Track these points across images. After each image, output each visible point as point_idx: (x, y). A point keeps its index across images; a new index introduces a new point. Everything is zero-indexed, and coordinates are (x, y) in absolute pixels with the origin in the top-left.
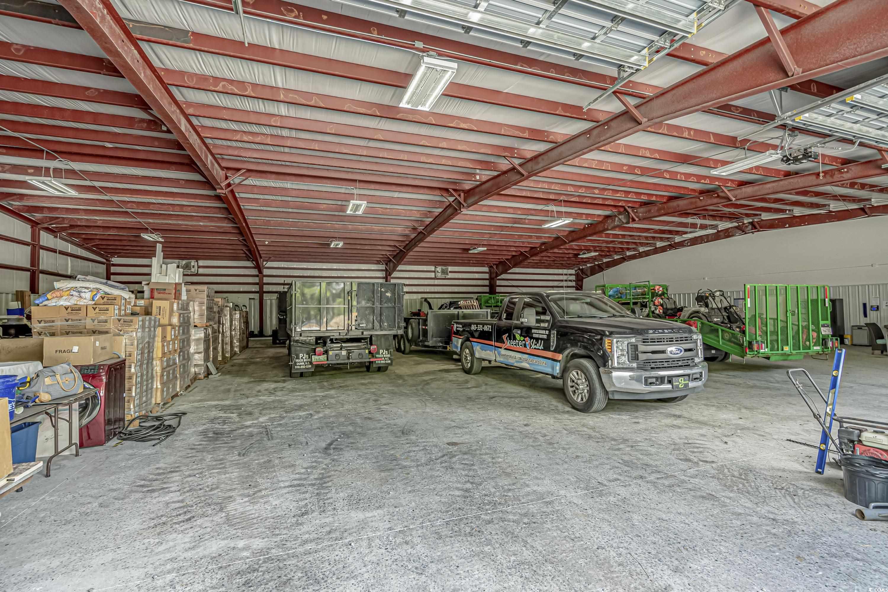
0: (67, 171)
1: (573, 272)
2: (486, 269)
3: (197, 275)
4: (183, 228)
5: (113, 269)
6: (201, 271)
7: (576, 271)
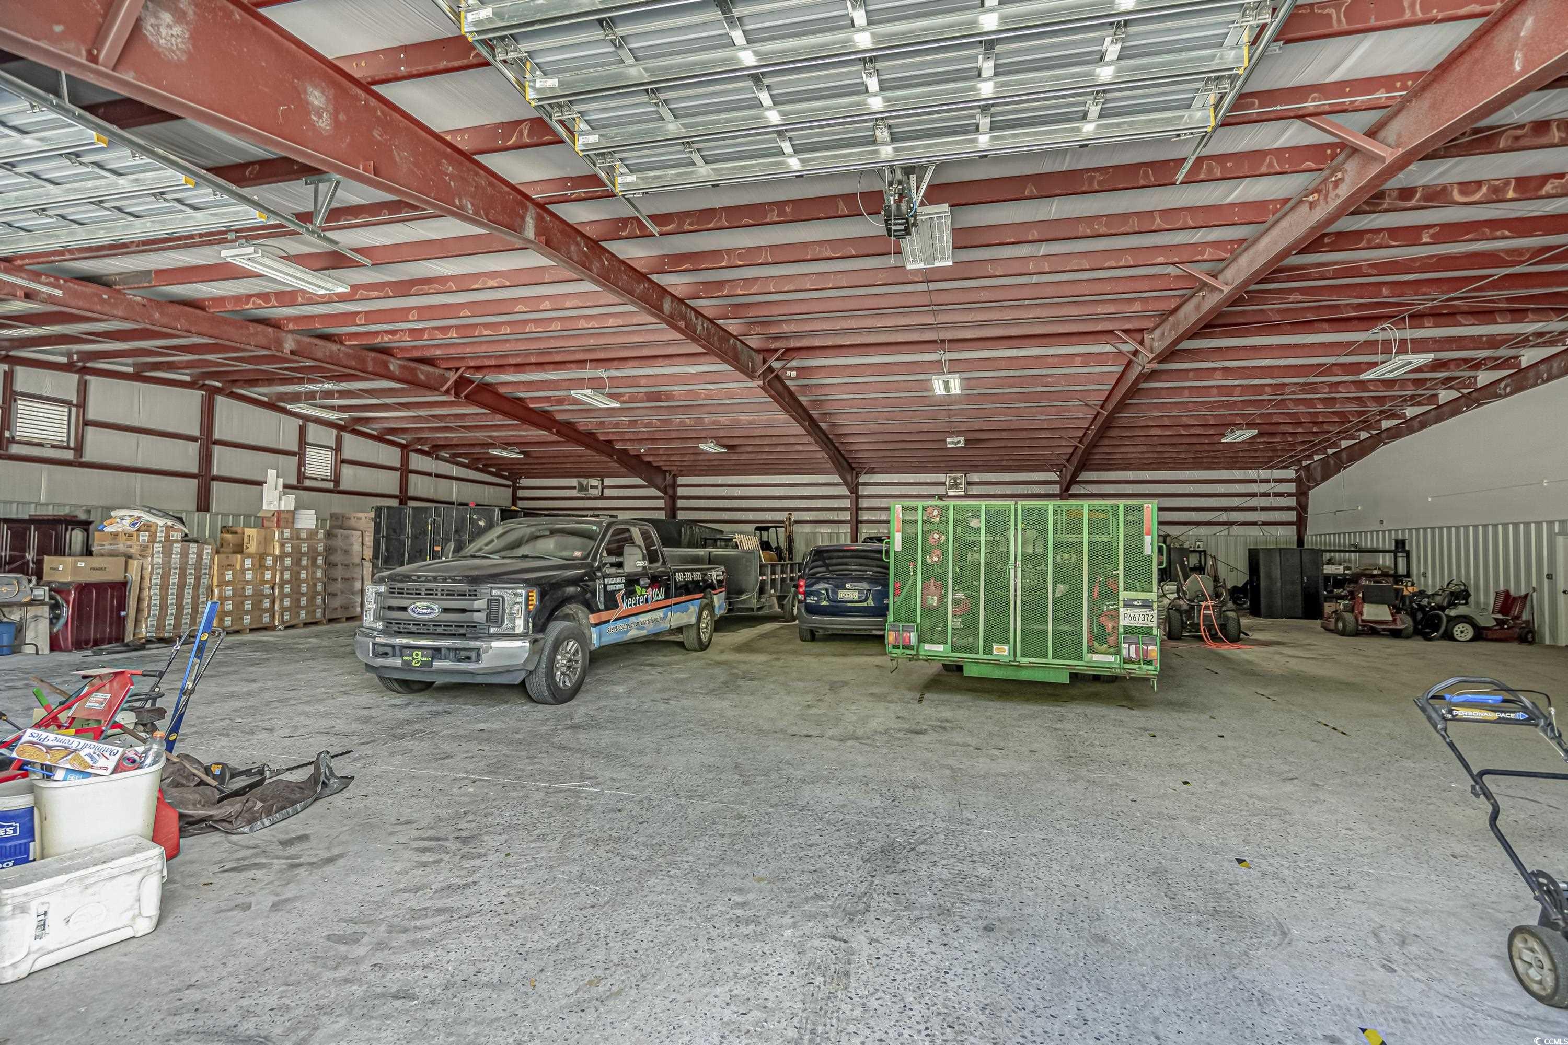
0: (339, 392)
1: (1290, 473)
2: (1053, 476)
3: (602, 497)
4: (529, 439)
5: (521, 493)
6: (607, 492)
7: (1297, 471)
